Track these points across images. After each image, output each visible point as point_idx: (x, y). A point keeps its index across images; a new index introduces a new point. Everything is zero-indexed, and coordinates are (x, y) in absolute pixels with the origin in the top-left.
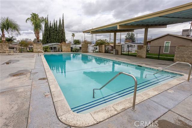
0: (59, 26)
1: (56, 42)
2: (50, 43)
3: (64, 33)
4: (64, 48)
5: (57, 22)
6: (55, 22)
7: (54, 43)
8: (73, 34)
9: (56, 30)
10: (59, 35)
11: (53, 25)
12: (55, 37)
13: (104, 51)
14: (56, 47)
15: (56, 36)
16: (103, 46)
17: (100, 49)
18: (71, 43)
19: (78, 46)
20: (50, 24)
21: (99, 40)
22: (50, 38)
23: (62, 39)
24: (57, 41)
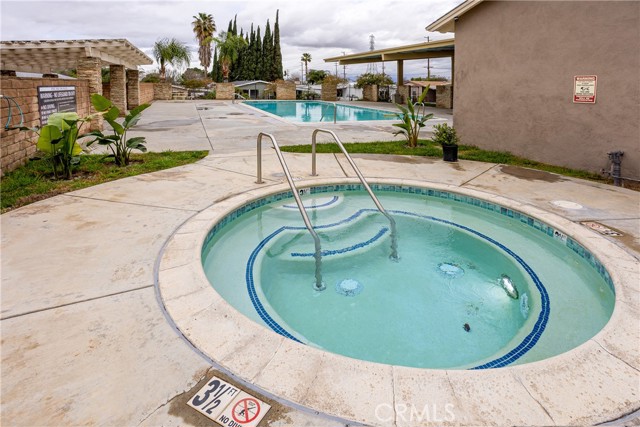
0: (265, 38)
1: (257, 79)
2: (238, 80)
3: (280, 55)
4: (281, 91)
5: (259, 30)
6: (255, 29)
7: (250, 80)
8: (306, 55)
9: (258, 50)
10: (266, 61)
11: (249, 37)
12: (254, 65)
13: (375, 98)
14: (257, 91)
15: (257, 64)
16: (374, 86)
17: (367, 93)
18: (297, 79)
19: (317, 88)
20: (242, 35)
21: (366, 75)
22: (241, 68)
23: (273, 72)
24: (258, 75)
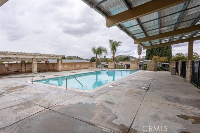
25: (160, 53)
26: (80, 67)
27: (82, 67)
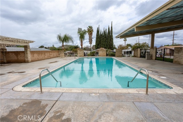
0: (108, 33)
5: (106, 30)
6: (105, 30)
8: (125, 39)
9: (106, 37)
10: (108, 41)
11: (103, 33)
13: (139, 56)
15: (105, 42)
17: (136, 53)
20: (101, 32)
22: (100, 44)
23: (110, 45)
24: (106, 46)
25: (106, 43)
26: (49, 55)
27: (52, 56)
